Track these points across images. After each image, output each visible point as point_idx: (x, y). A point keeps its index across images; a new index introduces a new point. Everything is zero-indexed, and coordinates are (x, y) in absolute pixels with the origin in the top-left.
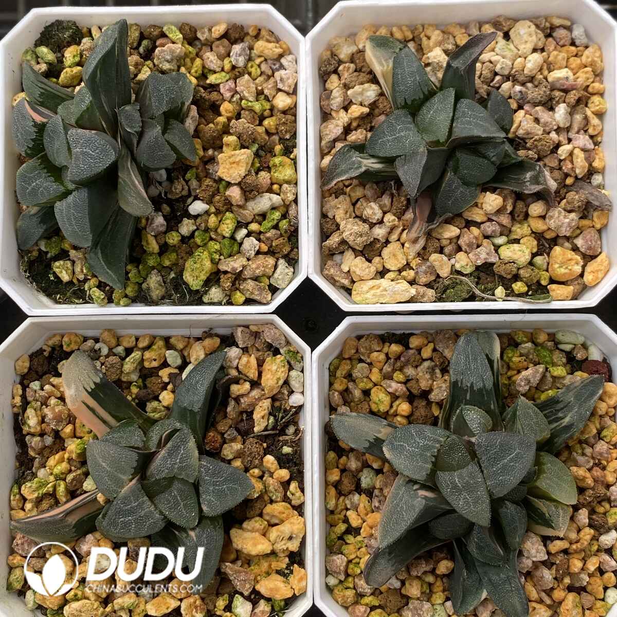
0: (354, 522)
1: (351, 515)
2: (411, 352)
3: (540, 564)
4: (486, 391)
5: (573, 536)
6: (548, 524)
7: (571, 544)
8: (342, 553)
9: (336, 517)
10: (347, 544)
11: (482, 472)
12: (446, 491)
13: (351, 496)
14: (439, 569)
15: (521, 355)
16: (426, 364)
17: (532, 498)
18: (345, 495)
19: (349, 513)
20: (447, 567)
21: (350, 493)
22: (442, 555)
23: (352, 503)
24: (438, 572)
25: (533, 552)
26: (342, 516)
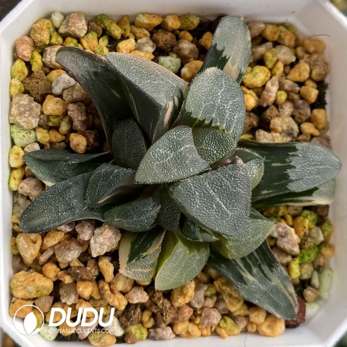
0: (124, 45)
1: (130, 43)
2: (309, 111)
3: (85, 248)
4: (286, 184)
5: (120, 286)
6: (134, 255)
7: (110, 284)
8: (88, 32)
9: (128, 27)
10: (99, 39)
11: (201, 173)
12: (173, 134)
13: (151, 43)
14: (75, 136)
15: (310, 229)
16: (295, 127)
17: (163, 237)
18: (151, 37)
19: (132, 40)
20: (78, 145)
21: (154, 41)
22: (91, 140)
23: (143, 44)
24: (72, 136)
25: (101, 239)
26: (128, 34)
